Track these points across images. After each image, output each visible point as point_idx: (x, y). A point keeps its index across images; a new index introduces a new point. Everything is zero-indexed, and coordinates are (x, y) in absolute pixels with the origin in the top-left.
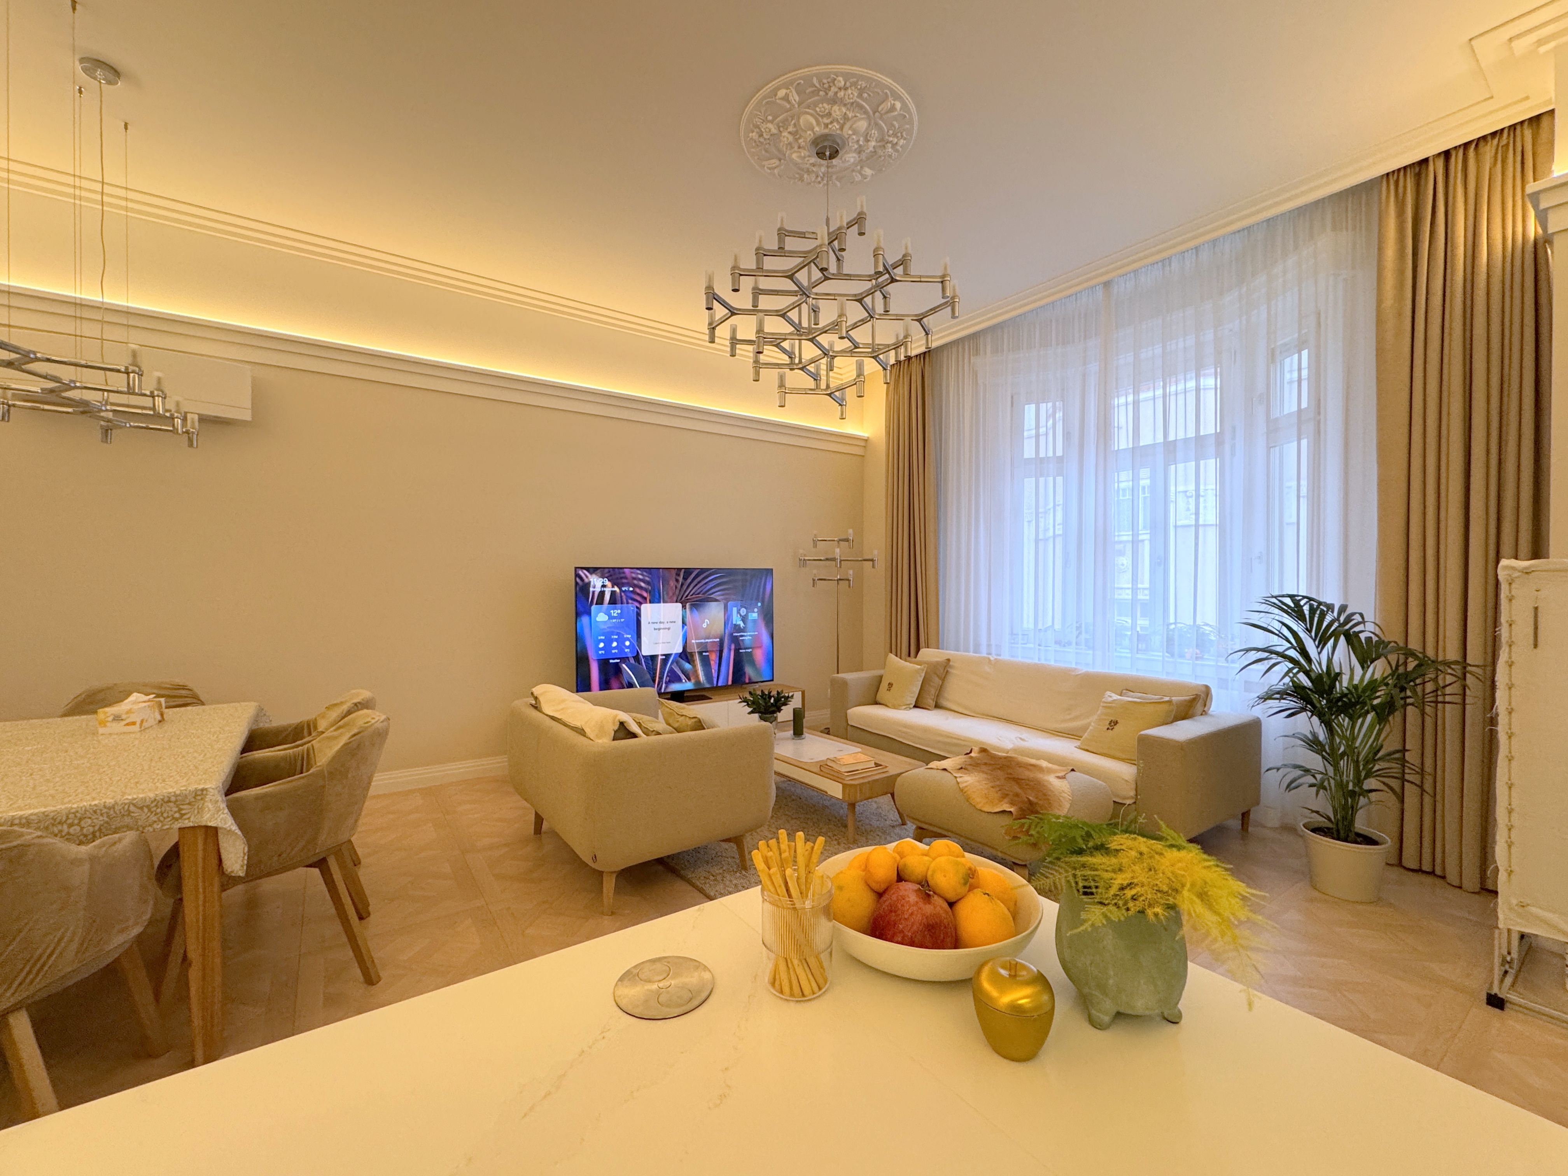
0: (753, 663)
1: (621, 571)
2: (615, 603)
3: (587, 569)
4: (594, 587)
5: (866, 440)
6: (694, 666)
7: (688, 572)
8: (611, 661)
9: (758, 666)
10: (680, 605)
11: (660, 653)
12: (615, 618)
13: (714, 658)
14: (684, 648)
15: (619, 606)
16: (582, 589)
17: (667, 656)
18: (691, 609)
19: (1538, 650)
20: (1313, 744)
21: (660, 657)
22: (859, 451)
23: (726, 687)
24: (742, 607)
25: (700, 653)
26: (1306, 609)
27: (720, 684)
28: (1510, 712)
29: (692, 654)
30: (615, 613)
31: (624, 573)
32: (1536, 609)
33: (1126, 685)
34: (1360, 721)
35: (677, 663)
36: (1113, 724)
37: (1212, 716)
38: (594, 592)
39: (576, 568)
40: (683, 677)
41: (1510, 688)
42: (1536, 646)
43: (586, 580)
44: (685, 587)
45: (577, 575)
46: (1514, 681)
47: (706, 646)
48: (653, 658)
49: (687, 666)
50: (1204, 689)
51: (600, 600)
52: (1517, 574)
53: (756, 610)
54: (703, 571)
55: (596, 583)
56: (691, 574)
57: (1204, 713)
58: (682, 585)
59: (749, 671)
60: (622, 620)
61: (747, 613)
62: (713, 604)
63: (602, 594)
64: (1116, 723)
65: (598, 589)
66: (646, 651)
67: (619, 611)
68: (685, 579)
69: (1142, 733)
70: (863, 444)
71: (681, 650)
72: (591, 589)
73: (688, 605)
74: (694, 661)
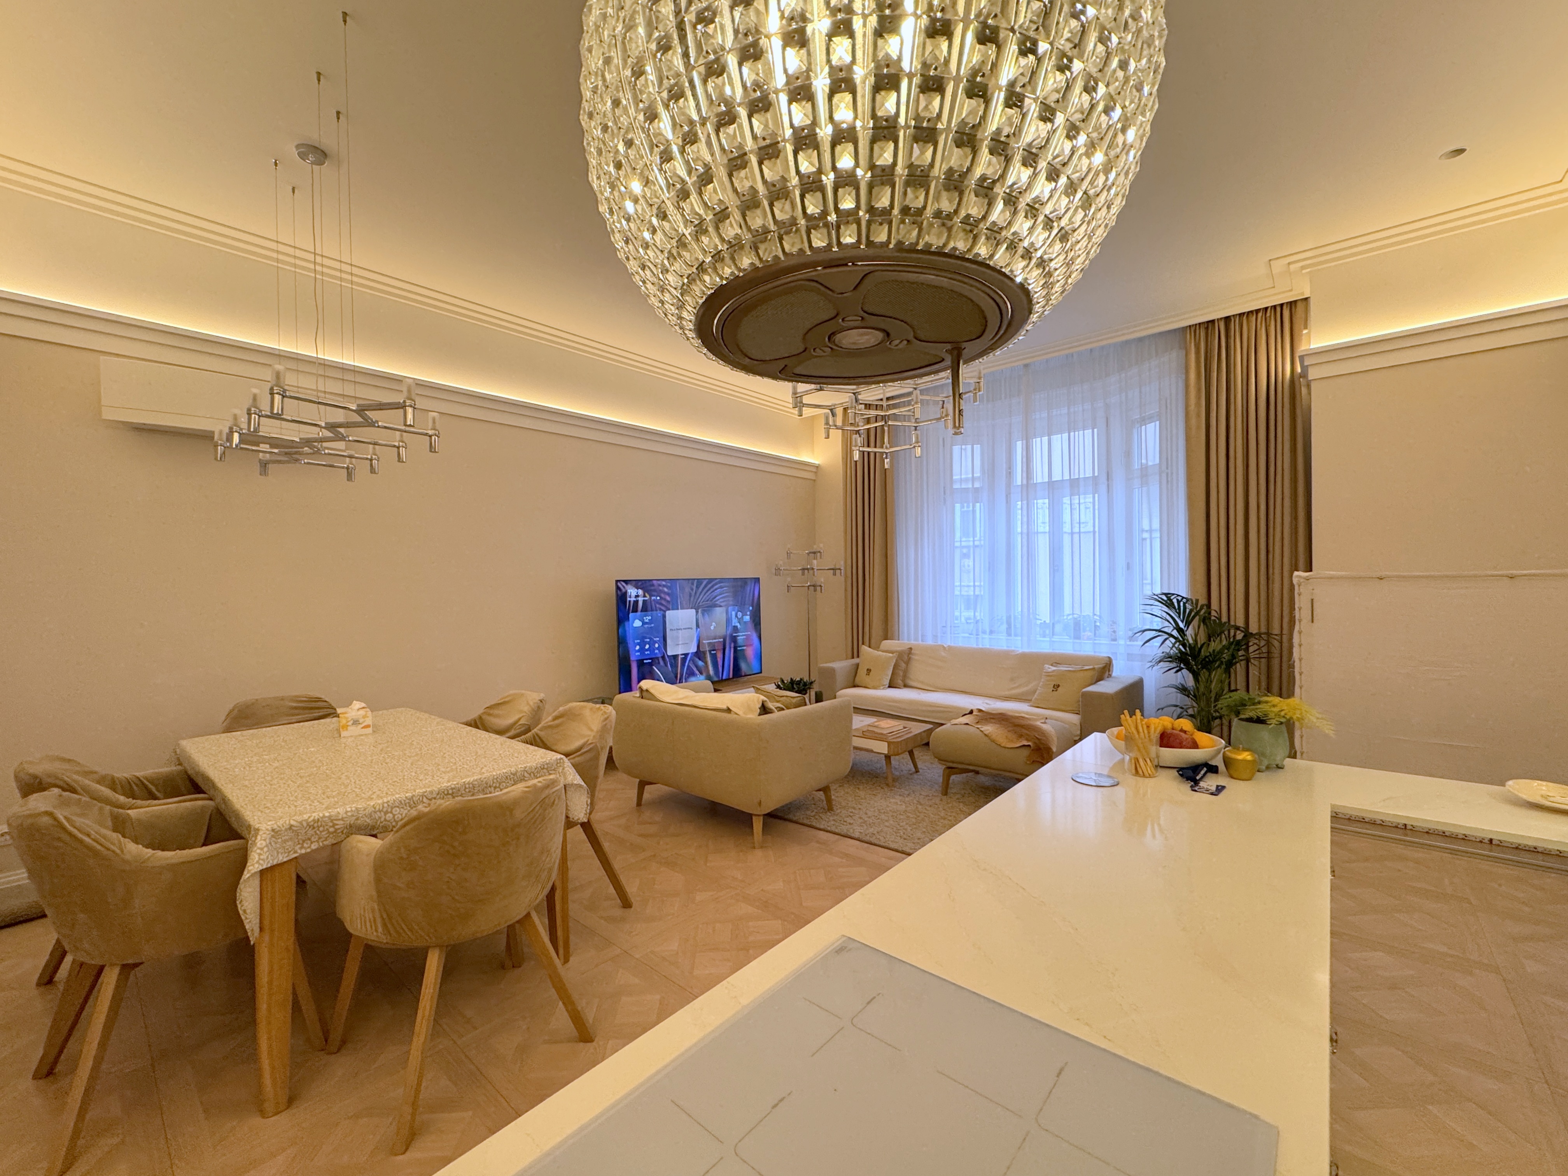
0: (745, 658)
1: (651, 583)
2: (646, 611)
3: (624, 581)
4: (630, 597)
5: (817, 467)
6: (706, 663)
7: (699, 581)
8: (645, 661)
9: (748, 660)
10: (694, 611)
11: (680, 653)
12: (646, 623)
13: (720, 655)
14: (698, 647)
15: (649, 613)
16: (622, 598)
17: (686, 655)
18: (703, 615)
19: (1313, 624)
20: (1183, 690)
21: (680, 657)
22: (810, 476)
23: (728, 679)
24: (738, 611)
25: (710, 651)
26: (1175, 601)
27: (724, 678)
28: (1300, 660)
29: (704, 653)
30: (647, 619)
31: (653, 585)
32: (1312, 600)
33: (1057, 660)
34: (1214, 673)
35: (693, 661)
36: (1056, 687)
37: (1115, 677)
38: (630, 601)
39: (617, 581)
40: (697, 672)
41: (1300, 645)
42: (1313, 622)
43: (624, 590)
44: (698, 594)
45: (618, 588)
46: (1302, 642)
47: (714, 646)
48: (675, 657)
49: (700, 663)
50: (1108, 659)
51: (635, 610)
52: (1302, 580)
53: (748, 613)
54: (711, 580)
55: (632, 592)
56: (701, 583)
57: (1110, 676)
58: (696, 593)
59: (743, 666)
60: (653, 625)
61: (743, 616)
62: (718, 609)
63: (636, 602)
64: (1058, 686)
65: (633, 599)
66: (670, 652)
67: (650, 618)
68: (698, 587)
69: (1084, 690)
70: (814, 470)
71: (695, 650)
72: (628, 599)
73: (700, 610)
74: (705, 658)
